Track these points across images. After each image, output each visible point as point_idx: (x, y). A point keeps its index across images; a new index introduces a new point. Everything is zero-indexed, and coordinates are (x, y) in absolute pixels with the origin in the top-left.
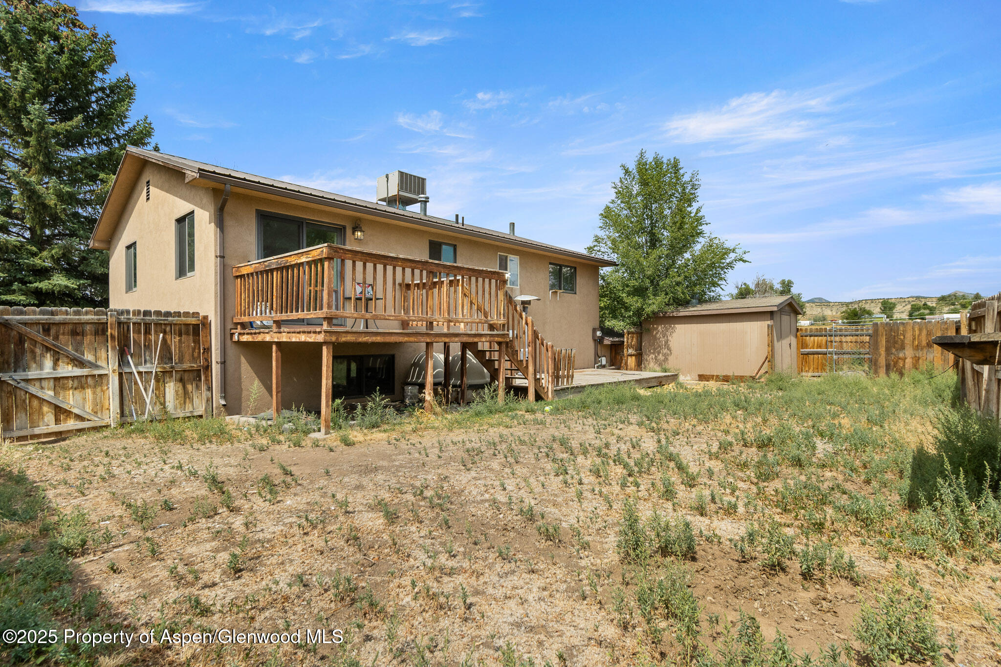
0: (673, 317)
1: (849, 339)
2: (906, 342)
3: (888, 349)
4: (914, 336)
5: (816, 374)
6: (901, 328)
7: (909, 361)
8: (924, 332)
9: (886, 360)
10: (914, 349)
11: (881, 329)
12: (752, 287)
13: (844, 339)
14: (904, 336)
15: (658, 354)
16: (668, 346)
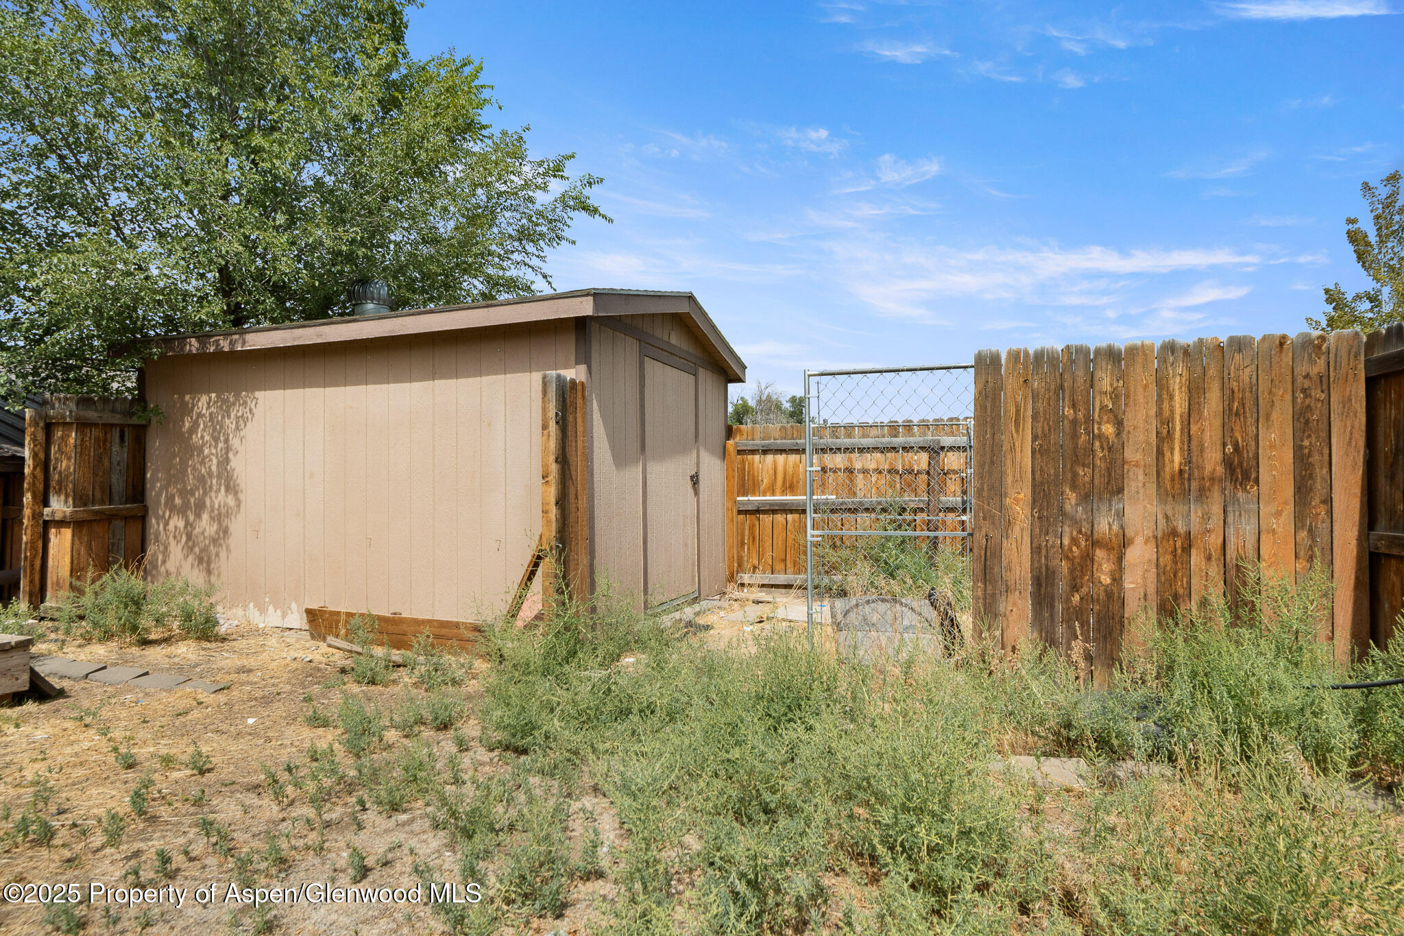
0: (220, 356)
1: (871, 461)
2: (1129, 454)
3: (1043, 495)
4: (1165, 421)
5: (781, 578)
6: (1105, 381)
7: (1140, 555)
8: (1213, 402)
9: (1036, 550)
10: (1163, 494)
11: (1012, 388)
12: (752, 403)
13: (858, 462)
14: (1119, 424)
15: (198, 516)
16: (229, 478)
